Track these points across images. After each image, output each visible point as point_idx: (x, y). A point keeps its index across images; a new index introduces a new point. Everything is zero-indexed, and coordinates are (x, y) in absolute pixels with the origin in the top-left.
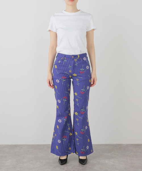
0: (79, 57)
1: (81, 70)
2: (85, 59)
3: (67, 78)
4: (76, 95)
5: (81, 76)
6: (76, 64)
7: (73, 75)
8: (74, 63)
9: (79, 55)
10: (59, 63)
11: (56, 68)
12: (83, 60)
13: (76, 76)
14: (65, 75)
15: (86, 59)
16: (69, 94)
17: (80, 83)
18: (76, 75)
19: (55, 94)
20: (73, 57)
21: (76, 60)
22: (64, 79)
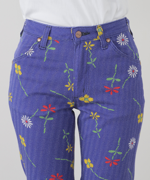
0: (100, 33)
1: (111, 81)
2: (123, 40)
3: (59, 111)
4: (88, 167)
5: (108, 104)
6: (91, 62)
7: (81, 99)
8: (85, 55)
9: (103, 26)
10: (28, 57)
11: (20, 73)
12: (117, 44)
13: (91, 103)
14: (52, 99)
15: (126, 40)
16: (69, 164)
17: (103, 127)
18: (91, 99)
19: (22, 161)
20: (79, 34)
21: (89, 46)
22: (50, 116)
